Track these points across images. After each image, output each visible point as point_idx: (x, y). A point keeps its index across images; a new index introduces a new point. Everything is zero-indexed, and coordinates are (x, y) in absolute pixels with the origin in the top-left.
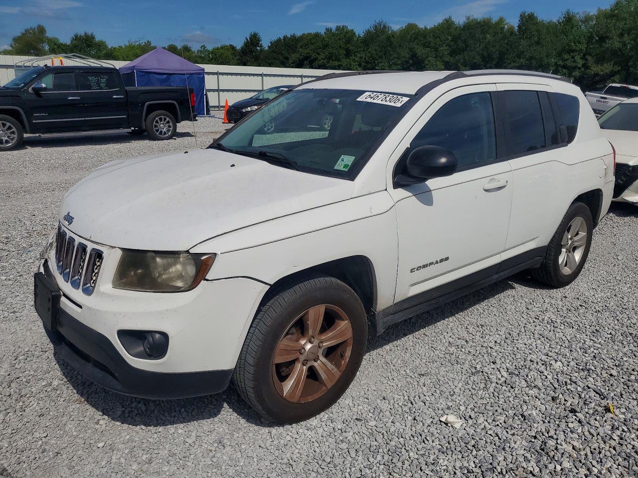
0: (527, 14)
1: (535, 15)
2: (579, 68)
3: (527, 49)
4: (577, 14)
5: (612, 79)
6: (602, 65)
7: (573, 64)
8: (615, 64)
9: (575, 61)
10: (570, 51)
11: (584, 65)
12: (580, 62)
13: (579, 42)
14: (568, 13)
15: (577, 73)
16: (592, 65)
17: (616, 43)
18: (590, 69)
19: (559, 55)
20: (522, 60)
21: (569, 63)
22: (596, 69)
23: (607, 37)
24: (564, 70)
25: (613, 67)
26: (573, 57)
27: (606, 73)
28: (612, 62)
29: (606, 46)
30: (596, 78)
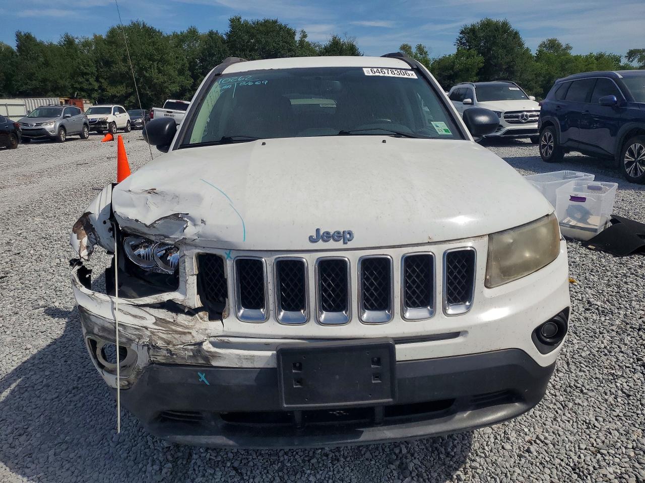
0: (23, 34)
1: (33, 36)
2: (96, 91)
3: (37, 71)
4: (77, 38)
5: (128, 99)
6: (116, 87)
7: (90, 86)
8: (127, 86)
9: (90, 84)
10: (84, 74)
11: (100, 87)
12: (96, 85)
13: (88, 66)
14: (67, 36)
15: (95, 95)
16: (107, 87)
17: (123, 67)
18: (107, 91)
19: (72, 77)
20: (34, 82)
21: (85, 86)
22: (111, 91)
23: (113, 62)
24: (82, 93)
25: (126, 88)
26: (87, 80)
27: (122, 95)
28: (124, 84)
29: (115, 70)
30: (115, 99)
